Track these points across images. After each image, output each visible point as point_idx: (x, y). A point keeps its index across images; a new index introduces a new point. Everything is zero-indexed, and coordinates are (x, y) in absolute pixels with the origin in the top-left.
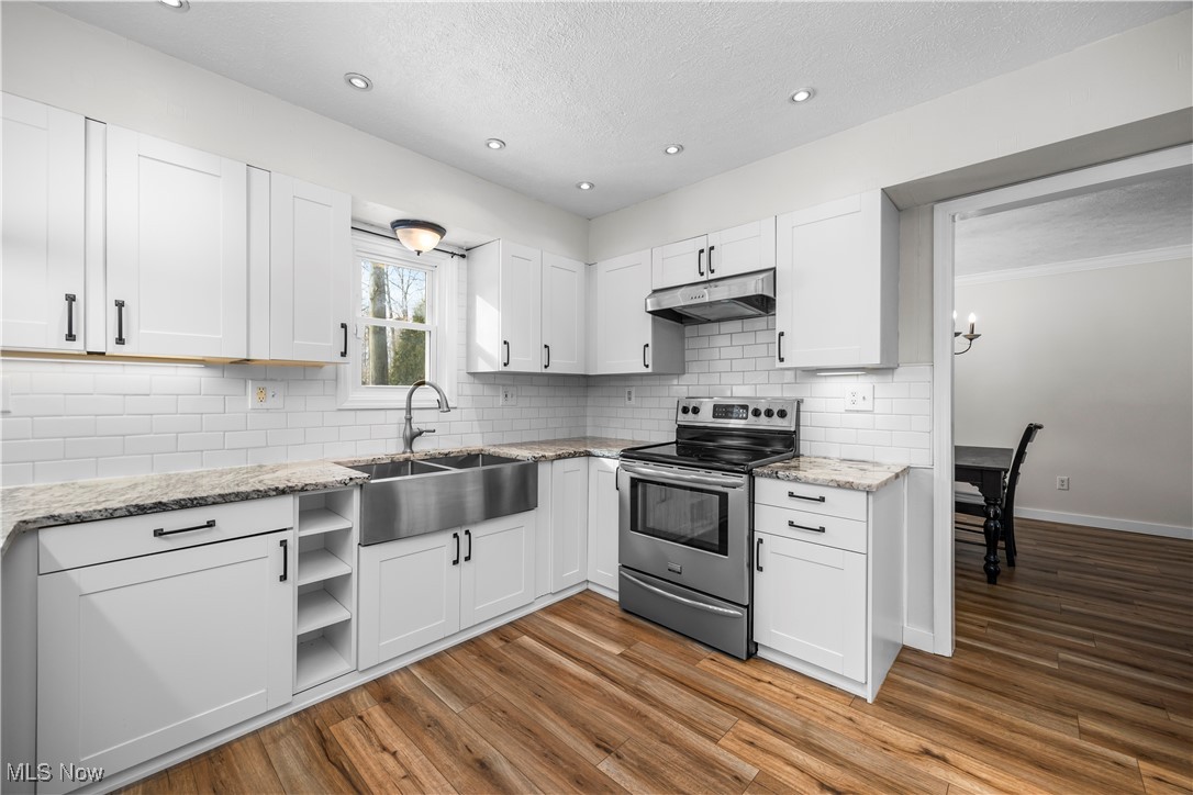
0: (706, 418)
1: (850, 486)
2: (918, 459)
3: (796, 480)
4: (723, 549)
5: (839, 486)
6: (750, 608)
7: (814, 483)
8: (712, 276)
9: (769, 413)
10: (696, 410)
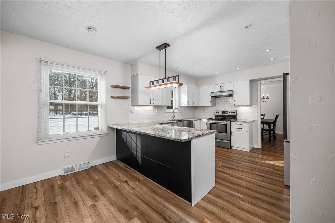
0: (220, 114)
1: (245, 122)
2: (255, 119)
3: (238, 122)
4: (226, 133)
5: (244, 122)
6: (230, 141)
7: (240, 122)
8: (222, 91)
9: (232, 113)
10: (218, 112)
